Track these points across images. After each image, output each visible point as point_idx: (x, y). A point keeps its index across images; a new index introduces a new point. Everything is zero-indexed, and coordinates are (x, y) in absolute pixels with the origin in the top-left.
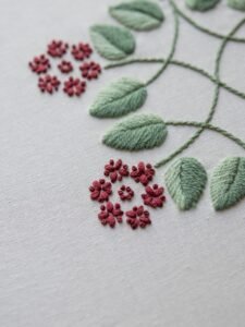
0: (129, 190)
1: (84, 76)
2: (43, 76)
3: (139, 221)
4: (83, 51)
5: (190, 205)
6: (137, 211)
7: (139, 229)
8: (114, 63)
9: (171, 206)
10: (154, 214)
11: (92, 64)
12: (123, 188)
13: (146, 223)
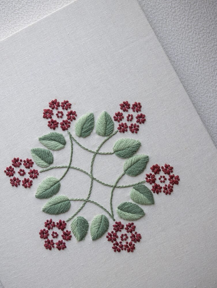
0: (56, 233)
1: (31, 177)
2: (12, 178)
3: (61, 246)
4: (29, 163)
5: (82, 238)
6: (60, 243)
7: (62, 250)
8: (45, 169)
9: (74, 239)
10: (67, 243)
11: (34, 170)
12: (53, 233)
13: (64, 247)
